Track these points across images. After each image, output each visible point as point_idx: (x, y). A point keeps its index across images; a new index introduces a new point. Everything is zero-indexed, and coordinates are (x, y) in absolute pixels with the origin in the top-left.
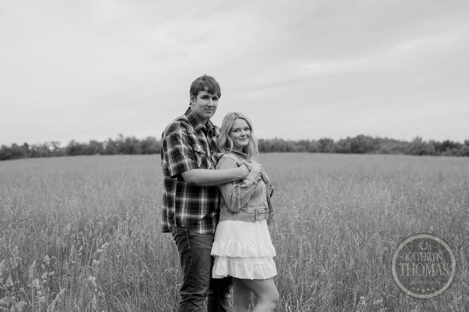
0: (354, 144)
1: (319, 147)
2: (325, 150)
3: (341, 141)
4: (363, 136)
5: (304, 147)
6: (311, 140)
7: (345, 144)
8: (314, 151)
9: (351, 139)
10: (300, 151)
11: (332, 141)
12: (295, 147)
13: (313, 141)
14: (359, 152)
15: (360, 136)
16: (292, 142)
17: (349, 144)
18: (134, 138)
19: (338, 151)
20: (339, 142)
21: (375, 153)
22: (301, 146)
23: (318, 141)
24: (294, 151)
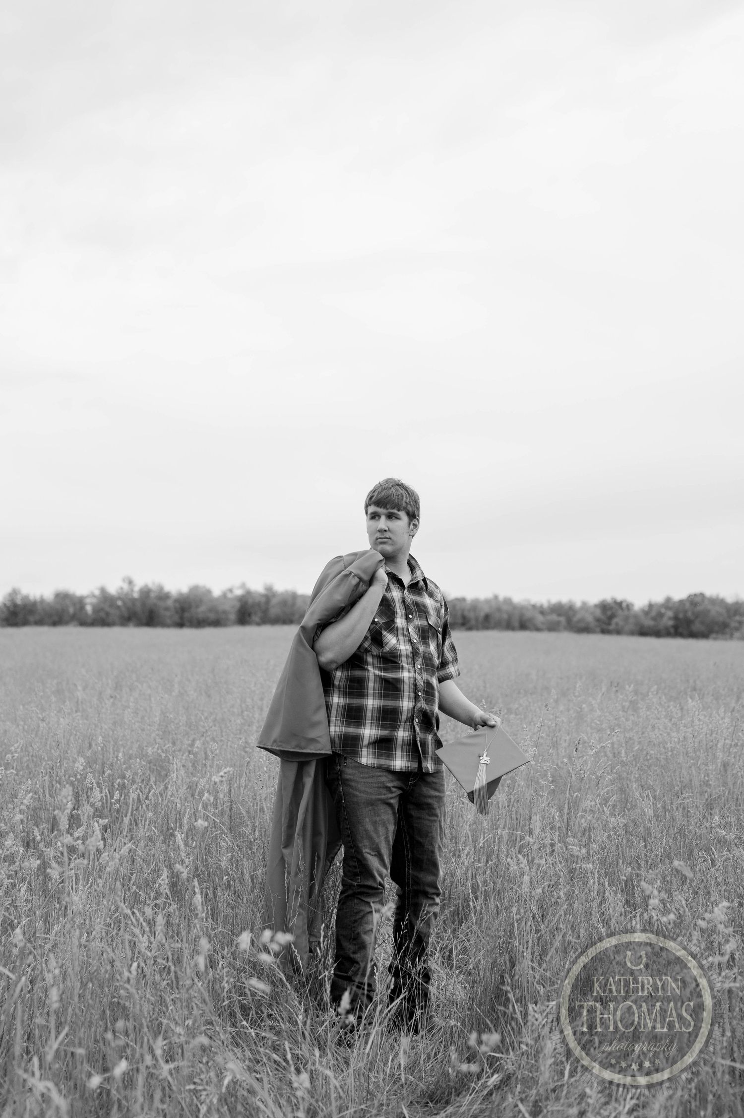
0: (681, 616)
1: (598, 620)
2: (612, 627)
3: (651, 606)
4: (702, 595)
5: (562, 619)
6: (578, 604)
7: (660, 615)
8: (583, 629)
9: (675, 603)
10: (552, 627)
11: (629, 607)
12: (540, 618)
13: (584, 604)
14: (693, 635)
15: (695, 595)
16: (534, 606)
17: (670, 614)
18: (161, 589)
19: (643, 632)
20: (646, 609)
21: (731, 637)
22: (554, 617)
23: (596, 606)
24: (538, 629)
